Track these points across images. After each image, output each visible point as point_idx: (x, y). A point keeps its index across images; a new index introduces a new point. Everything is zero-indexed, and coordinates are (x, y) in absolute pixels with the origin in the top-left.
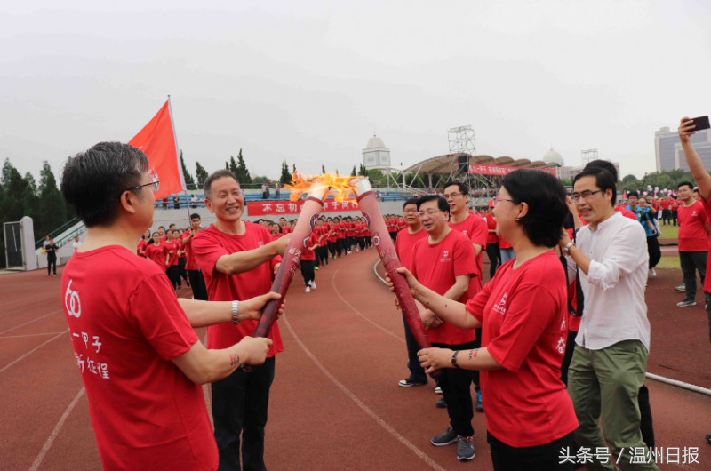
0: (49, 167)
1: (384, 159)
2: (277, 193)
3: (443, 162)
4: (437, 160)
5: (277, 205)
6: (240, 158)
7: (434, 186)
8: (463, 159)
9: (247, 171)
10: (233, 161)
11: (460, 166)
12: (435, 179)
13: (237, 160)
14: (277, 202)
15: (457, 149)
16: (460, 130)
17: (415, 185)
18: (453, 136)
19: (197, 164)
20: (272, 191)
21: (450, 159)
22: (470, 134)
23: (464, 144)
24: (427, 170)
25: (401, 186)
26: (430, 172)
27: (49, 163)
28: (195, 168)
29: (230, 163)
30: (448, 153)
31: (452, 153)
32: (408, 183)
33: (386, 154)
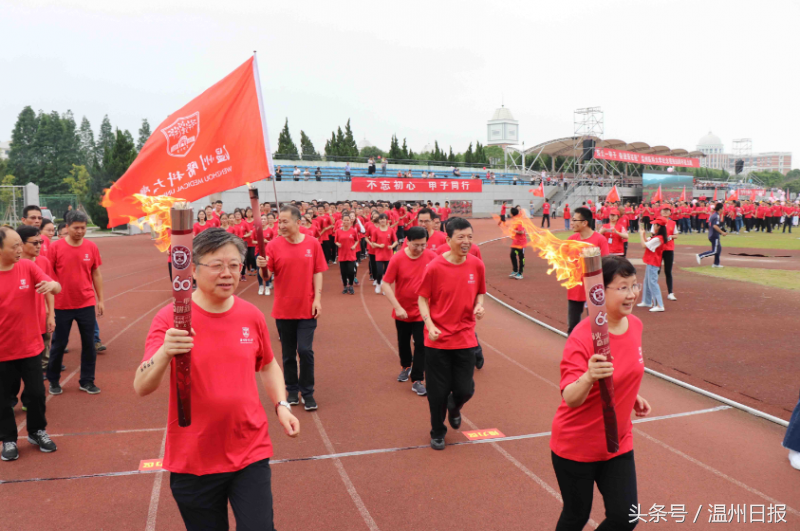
0: (148, 126)
1: (512, 133)
2: (384, 169)
3: (567, 144)
4: (561, 141)
5: (382, 182)
6: (348, 128)
7: (556, 170)
8: (589, 144)
9: (354, 143)
10: (340, 132)
11: (585, 151)
12: (560, 162)
13: (344, 131)
14: (382, 179)
15: (583, 132)
16: (589, 110)
17: (536, 167)
18: (580, 118)
19: (303, 134)
20: (378, 166)
21: (575, 141)
22: (598, 116)
23: (591, 126)
24: (550, 152)
25: (520, 168)
26: (554, 154)
27: (149, 122)
28: (300, 137)
29: (336, 134)
30: (573, 135)
31: (576, 135)
32: (528, 165)
33: (513, 128)
